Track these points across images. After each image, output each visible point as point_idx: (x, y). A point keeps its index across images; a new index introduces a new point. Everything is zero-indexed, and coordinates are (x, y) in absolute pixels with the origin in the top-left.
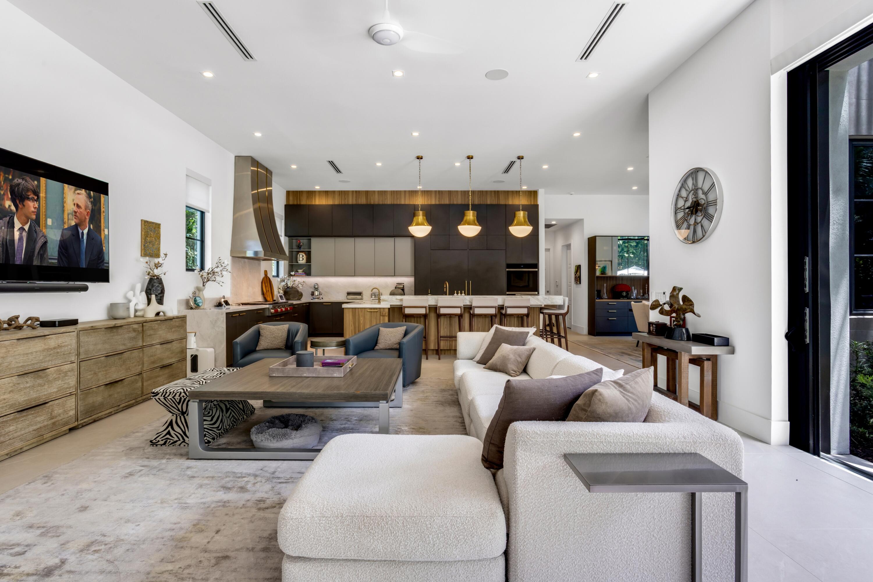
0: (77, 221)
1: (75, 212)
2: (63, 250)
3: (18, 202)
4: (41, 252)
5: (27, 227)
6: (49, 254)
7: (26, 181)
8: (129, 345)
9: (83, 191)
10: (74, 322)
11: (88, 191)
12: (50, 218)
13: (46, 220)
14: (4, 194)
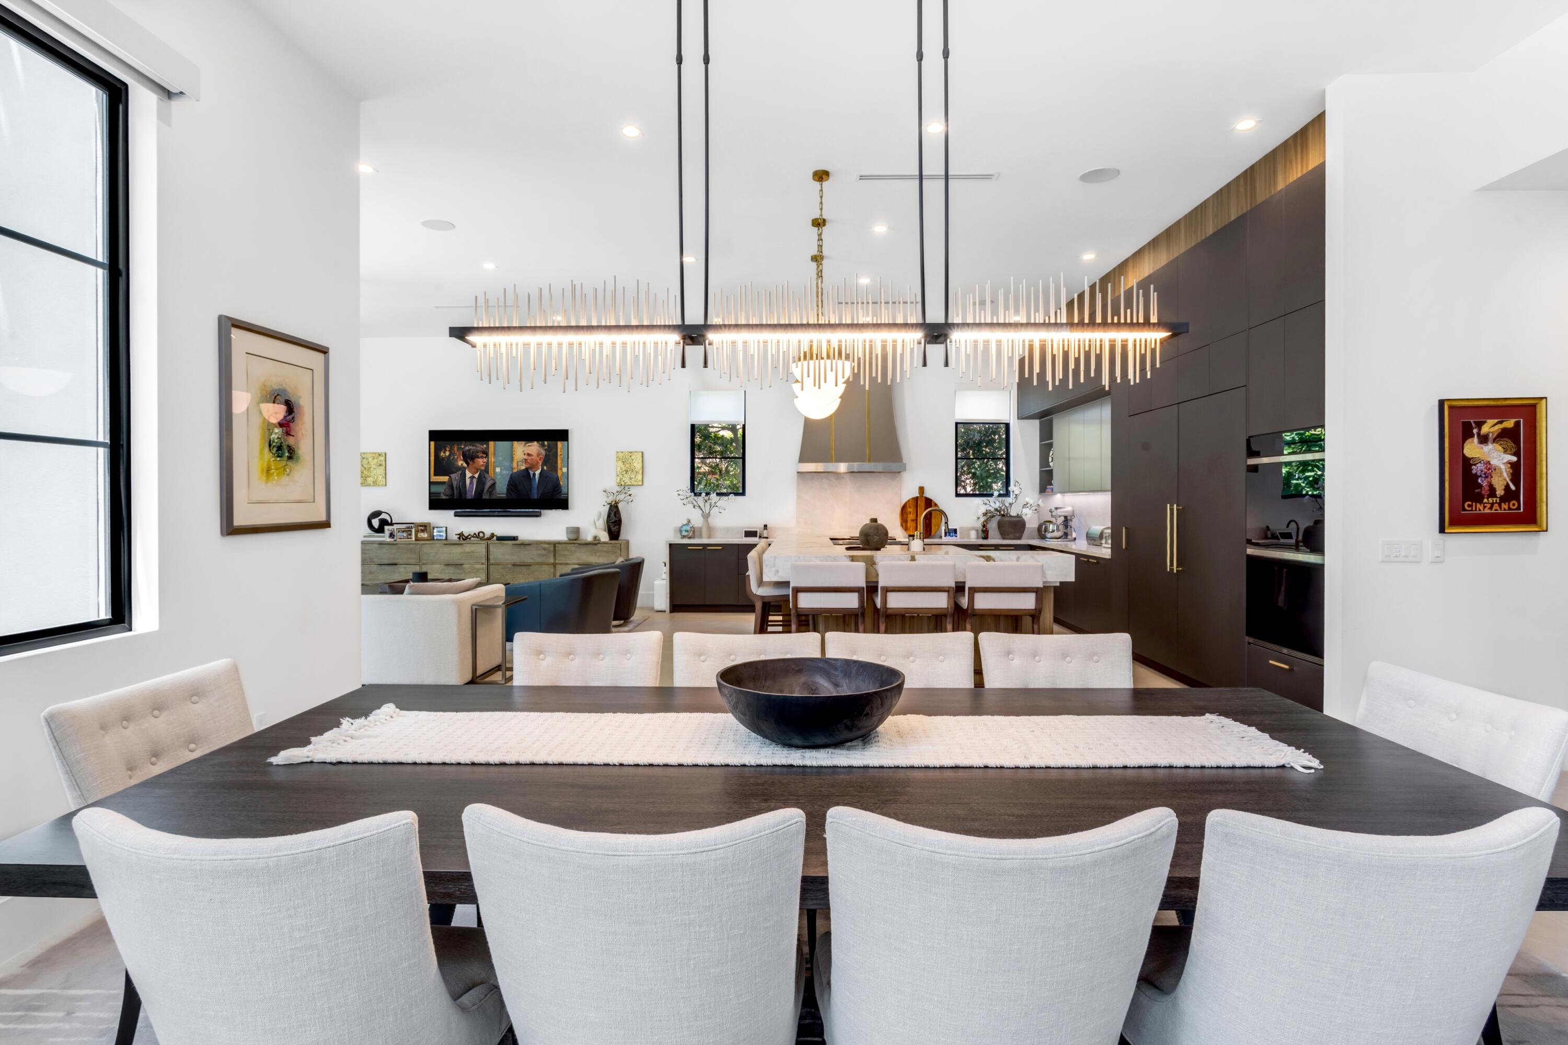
0: (527, 466)
1: (525, 460)
2: (512, 488)
3: (469, 461)
4: (490, 490)
5: (476, 476)
6: (498, 491)
7: (476, 446)
8: (538, 560)
9: (535, 443)
10: (514, 538)
11: (540, 442)
12: (498, 467)
13: (494, 469)
14: (457, 458)
